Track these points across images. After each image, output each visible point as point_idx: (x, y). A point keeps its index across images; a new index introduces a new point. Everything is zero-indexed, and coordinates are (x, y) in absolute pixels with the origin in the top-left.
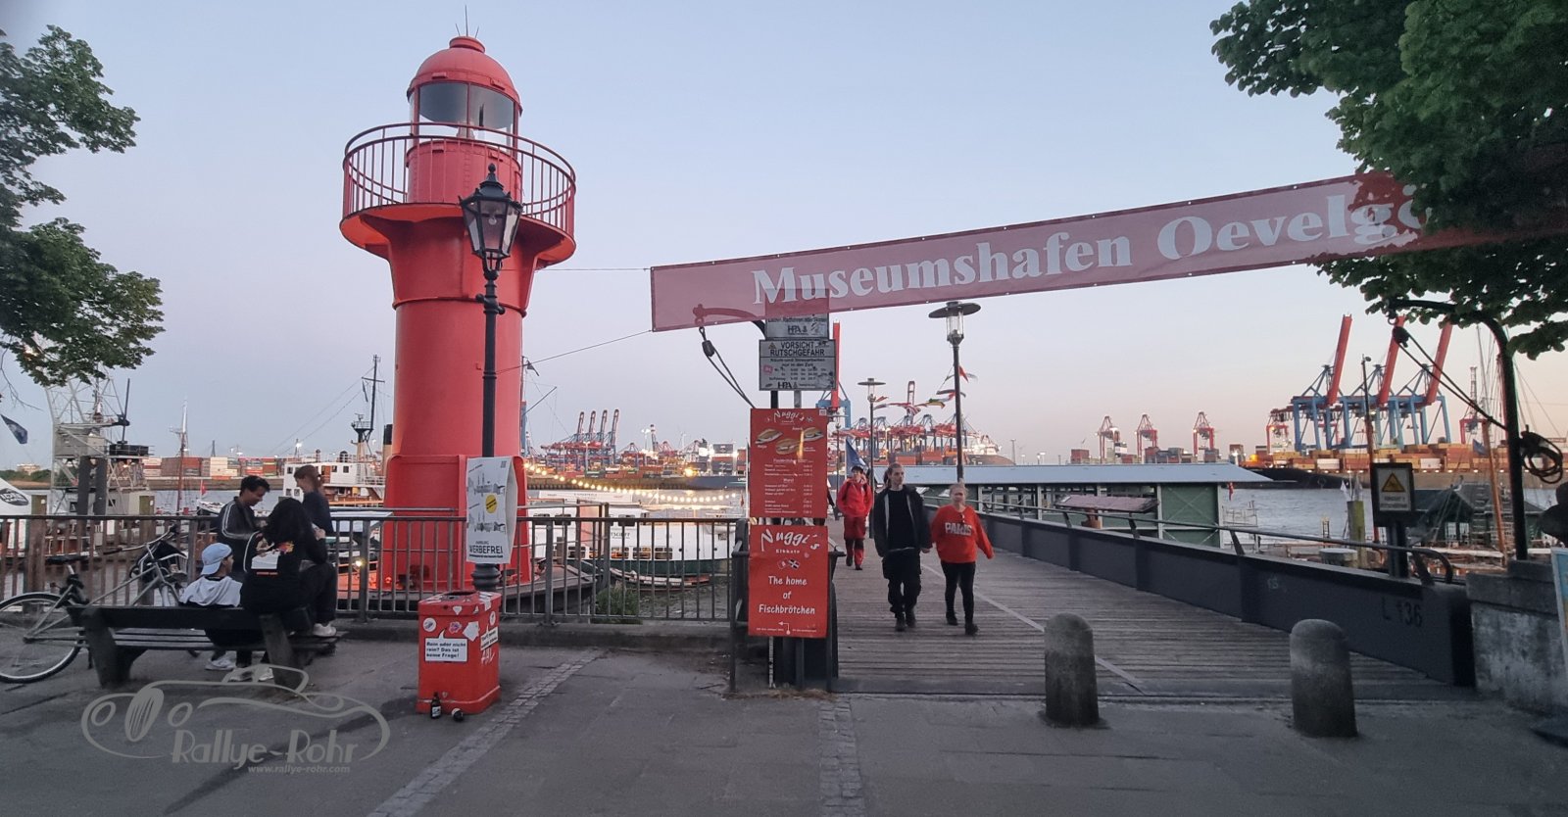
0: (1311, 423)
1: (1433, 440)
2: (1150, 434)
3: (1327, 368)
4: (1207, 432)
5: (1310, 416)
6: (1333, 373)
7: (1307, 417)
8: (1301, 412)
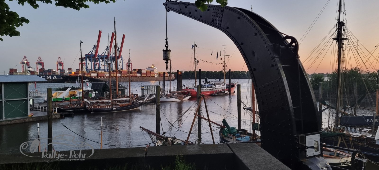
0: (90, 62)
1: (119, 69)
2: (42, 64)
3: (95, 46)
4: (61, 64)
5: (90, 60)
6: (96, 47)
7: (89, 61)
8: (88, 59)
